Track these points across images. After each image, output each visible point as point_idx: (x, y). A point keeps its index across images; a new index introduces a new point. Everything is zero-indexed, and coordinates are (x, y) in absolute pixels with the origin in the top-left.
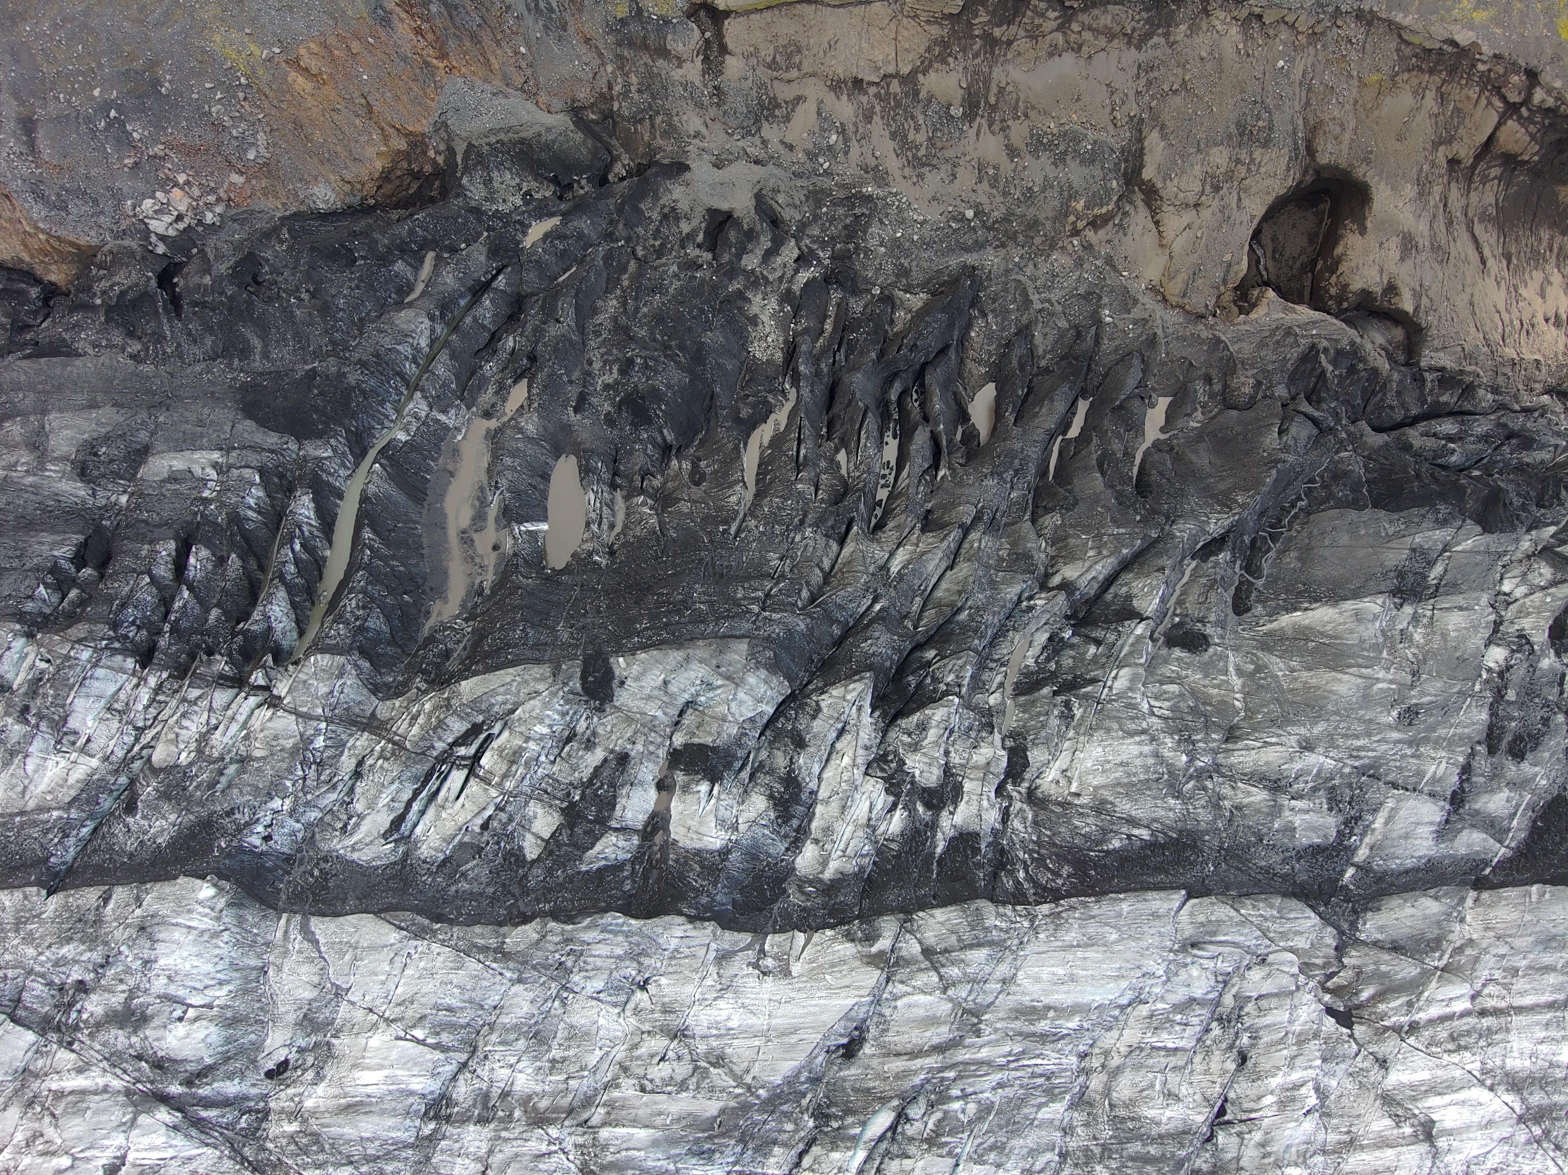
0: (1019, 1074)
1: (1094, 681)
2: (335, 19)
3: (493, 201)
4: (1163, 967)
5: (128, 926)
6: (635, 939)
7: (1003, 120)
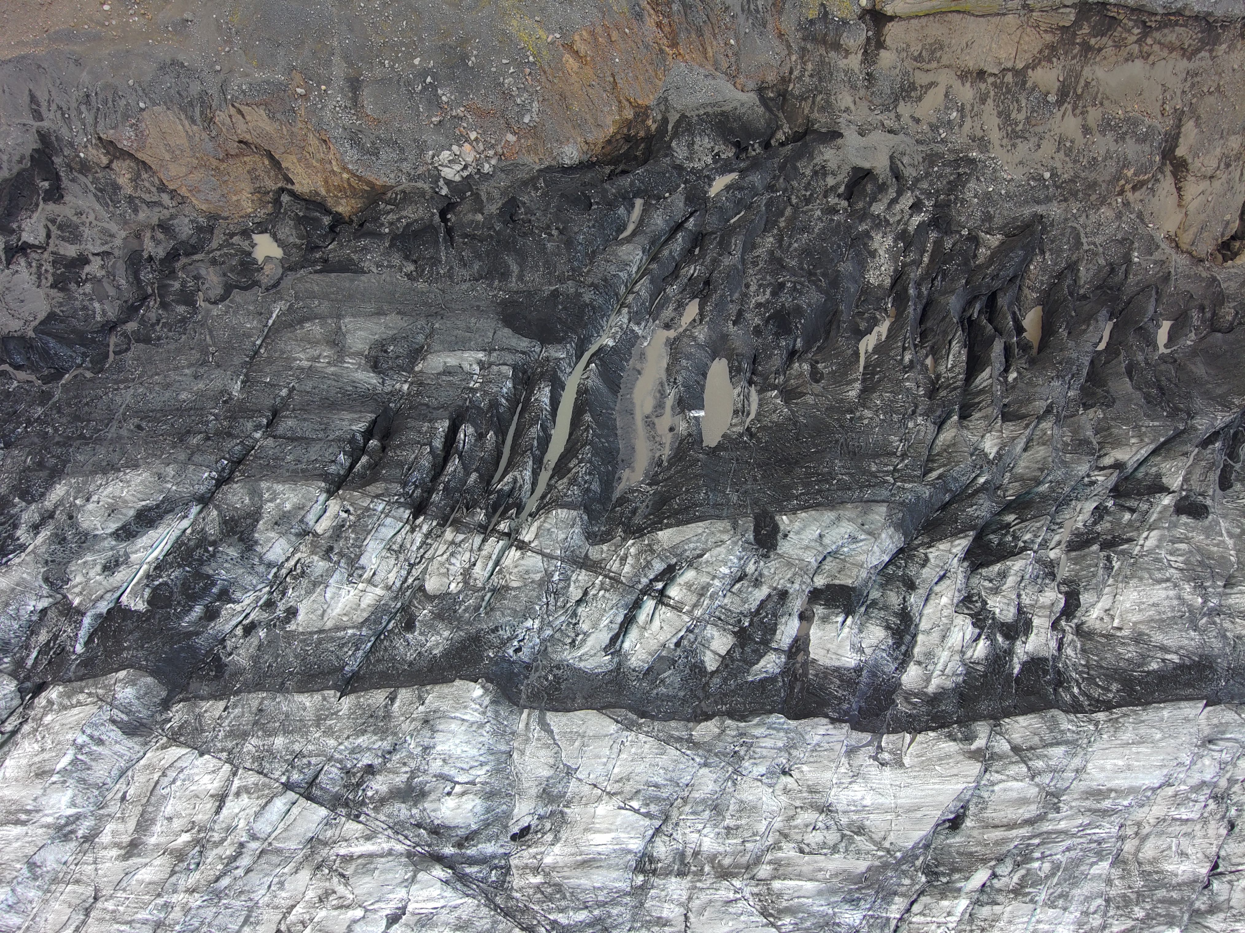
0: (1081, 840)
1: (1130, 540)
2: (604, 13)
3: (690, 159)
4: (1190, 759)
5: (414, 720)
6: (792, 735)
7: (1085, 107)
